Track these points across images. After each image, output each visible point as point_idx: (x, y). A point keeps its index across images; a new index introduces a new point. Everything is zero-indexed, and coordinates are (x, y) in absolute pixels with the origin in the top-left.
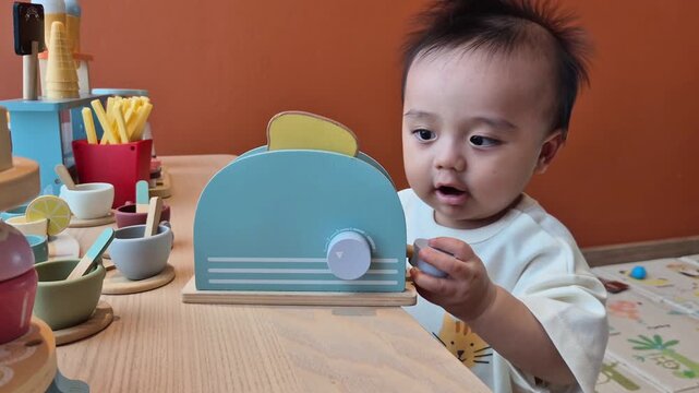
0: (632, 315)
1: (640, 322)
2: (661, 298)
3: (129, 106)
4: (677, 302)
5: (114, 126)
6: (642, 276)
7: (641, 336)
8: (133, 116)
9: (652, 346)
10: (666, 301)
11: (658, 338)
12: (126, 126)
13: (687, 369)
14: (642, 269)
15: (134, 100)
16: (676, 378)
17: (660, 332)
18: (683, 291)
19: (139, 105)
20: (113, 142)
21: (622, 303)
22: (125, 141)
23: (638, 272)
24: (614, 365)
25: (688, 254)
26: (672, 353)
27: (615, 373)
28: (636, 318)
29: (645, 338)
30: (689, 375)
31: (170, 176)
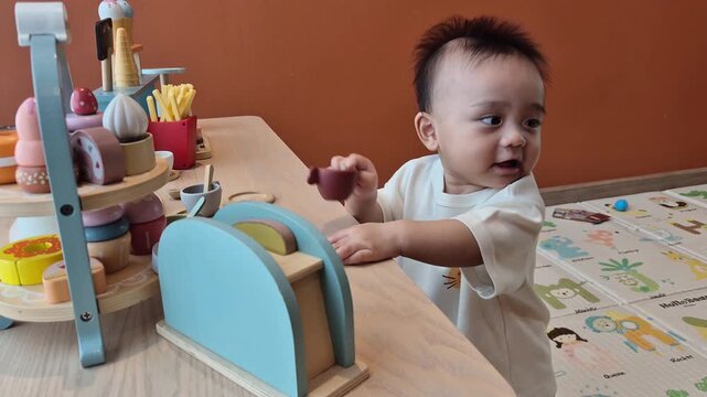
0: (608, 242)
1: (614, 248)
2: (636, 227)
3: (179, 93)
4: (651, 231)
5: (170, 109)
6: (624, 209)
7: (611, 260)
8: (183, 100)
9: (620, 268)
10: (641, 230)
11: (625, 261)
12: (178, 107)
13: (644, 285)
14: (625, 202)
15: (183, 86)
16: (634, 293)
17: (627, 256)
18: (659, 220)
19: (186, 91)
20: (169, 120)
21: (601, 232)
22: (178, 119)
23: (621, 205)
24: (582, 283)
25: (672, 187)
26: (635, 271)
27: (581, 289)
28: (609, 245)
29: (615, 262)
30: (645, 289)
31: (208, 138)
